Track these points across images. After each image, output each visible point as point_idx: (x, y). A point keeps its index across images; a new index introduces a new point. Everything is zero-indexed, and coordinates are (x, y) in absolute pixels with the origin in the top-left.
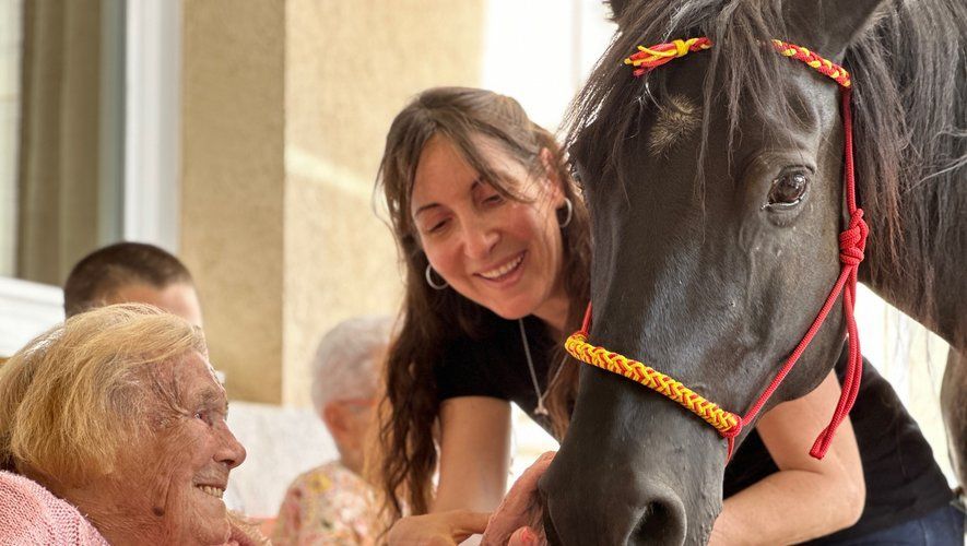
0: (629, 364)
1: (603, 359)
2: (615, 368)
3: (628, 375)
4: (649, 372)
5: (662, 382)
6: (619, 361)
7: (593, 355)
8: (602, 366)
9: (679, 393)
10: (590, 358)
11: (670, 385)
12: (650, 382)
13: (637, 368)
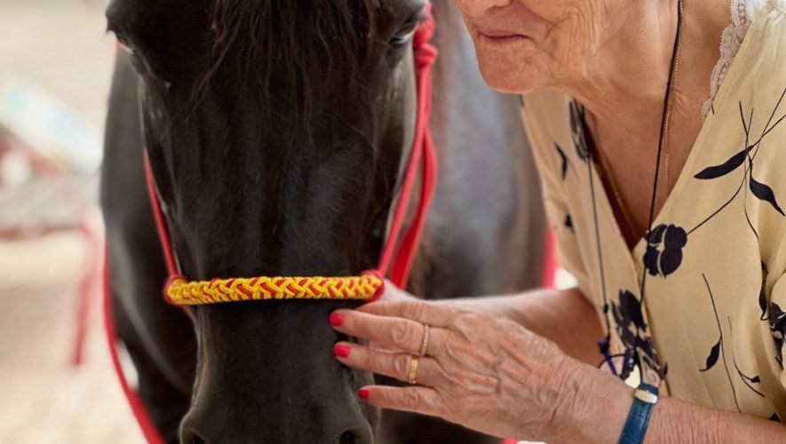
0: (252, 285)
1: (221, 292)
2: (240, 296)
3: (256, 296)
4: (278, 284)
5: (299, 288)
6: (240, 286)
7: (211, 291)
8: (226, 299)
9: (323, 289)
10: (211, 296)
11: (311, 287)
12: (285, 294)
13: (262, 285)
